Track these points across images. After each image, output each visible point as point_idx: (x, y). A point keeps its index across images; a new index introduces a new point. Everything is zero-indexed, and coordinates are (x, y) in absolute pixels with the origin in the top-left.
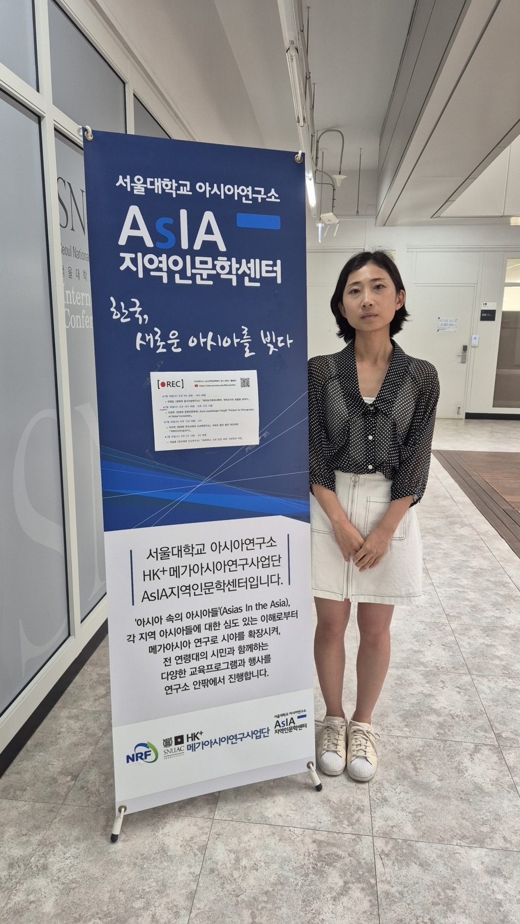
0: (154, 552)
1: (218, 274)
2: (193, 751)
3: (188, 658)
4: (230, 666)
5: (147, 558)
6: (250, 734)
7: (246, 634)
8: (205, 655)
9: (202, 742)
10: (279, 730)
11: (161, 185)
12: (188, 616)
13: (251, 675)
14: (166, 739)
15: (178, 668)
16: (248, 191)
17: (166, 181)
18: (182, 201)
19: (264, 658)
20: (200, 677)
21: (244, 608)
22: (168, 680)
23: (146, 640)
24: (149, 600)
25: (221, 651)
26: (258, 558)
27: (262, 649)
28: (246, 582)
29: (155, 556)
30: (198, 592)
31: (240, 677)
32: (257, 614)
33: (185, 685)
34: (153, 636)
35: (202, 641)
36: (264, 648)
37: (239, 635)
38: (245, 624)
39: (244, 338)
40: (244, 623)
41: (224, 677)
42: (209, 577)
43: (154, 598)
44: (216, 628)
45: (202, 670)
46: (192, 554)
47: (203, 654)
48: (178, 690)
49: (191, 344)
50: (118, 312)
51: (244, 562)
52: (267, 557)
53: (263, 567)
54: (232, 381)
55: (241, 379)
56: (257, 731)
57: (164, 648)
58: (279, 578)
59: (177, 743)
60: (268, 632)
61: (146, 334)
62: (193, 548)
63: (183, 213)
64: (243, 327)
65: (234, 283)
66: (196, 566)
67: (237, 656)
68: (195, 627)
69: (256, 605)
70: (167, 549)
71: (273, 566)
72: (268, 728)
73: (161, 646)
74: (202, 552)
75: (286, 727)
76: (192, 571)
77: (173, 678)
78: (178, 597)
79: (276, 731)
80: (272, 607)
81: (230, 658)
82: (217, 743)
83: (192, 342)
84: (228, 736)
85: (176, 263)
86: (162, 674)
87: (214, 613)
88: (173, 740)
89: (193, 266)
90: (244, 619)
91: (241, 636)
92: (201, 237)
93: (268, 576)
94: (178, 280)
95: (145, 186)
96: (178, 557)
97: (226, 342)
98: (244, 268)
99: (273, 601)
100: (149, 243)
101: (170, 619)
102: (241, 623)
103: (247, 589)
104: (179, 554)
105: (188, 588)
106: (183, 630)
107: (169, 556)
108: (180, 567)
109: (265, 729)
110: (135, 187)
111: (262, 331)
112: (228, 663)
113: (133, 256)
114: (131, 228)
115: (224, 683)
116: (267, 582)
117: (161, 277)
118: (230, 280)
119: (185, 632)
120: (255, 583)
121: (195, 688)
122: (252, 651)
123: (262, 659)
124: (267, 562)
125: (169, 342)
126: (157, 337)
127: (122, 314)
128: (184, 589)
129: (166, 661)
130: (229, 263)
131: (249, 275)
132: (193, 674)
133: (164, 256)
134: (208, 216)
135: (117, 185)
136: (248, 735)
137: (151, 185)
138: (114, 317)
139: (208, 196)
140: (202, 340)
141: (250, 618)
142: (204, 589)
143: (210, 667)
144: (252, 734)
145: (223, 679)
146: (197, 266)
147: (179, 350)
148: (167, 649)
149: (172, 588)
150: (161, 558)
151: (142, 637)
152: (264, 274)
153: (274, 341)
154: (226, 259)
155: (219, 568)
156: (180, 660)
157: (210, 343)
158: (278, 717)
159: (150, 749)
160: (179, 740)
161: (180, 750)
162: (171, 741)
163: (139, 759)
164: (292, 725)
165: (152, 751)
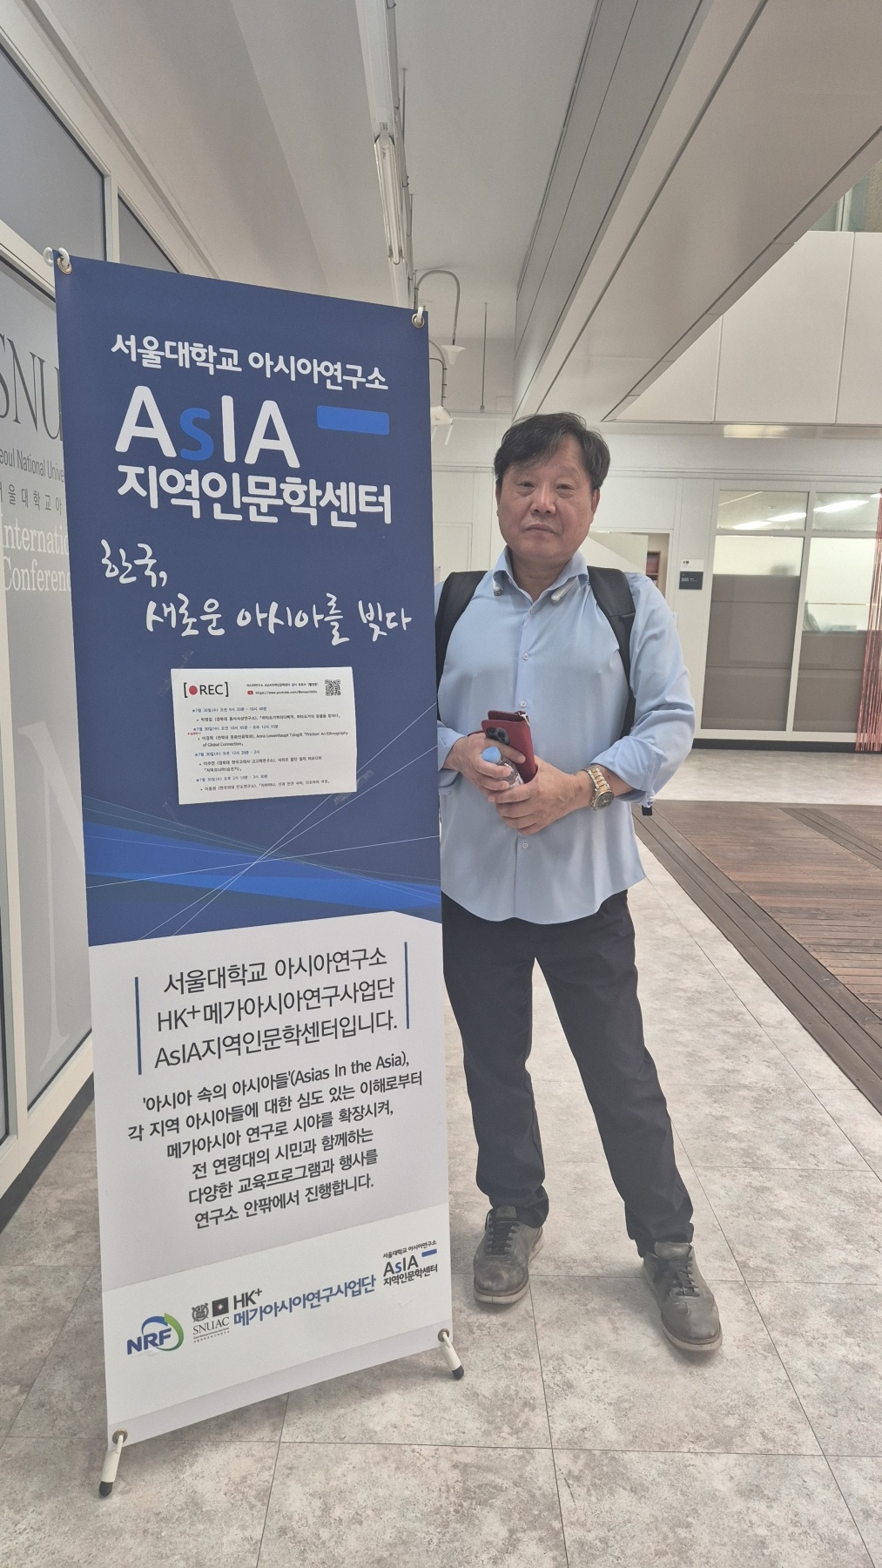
0: (177, 981)
1: (287, 506)
2: (244, 1324)
3: (235, 1163)
4: (308, 1173)
5: (166, 991)
6: (343, 1289)
7: (336, 1116)
8: (265, 1156)
9: (261, 1308)
10: (391, 1279)
11: (189, 353)
12: (237, 1090)
13: (344, 1186)
14: (198, 1307)
15: (218, 1180)
16: (336, 370)
17: (198, 347)
18: (225, 382)
19: (365, 1155)
20: (257, 1194)
21: (332, 1072)
22: (200, 1202)
23: (163, 1135)
24: (169, 1064)
25: (293, 1147)
26: (355, 984)
27: (363, 1141)
28: (335, 1027)
29: (180, 987)
30: (253, 1046)
31: (325, 1191)
32: (353, 1080)
33: (231, 1209)
34: (175, 1126)
35: (260, 1132)
36: (365, 1138)
37: (323, 1117)
38: (334, 1098)
39: (332, 612)
40: (332, 1096)
41: (298, 1192)
42: (272, 1020)
43: (176, 1061)
44: (284, 1108)
45: (260, 1183)
46: (244, 980)
47: (261, 1154)
48: (219, 1219)
49: (241, 623)
50: (114, 566)
51: (332, 992)
52: (371, 983)
53: (364, 1000)
54: (310, 684)
55: (327, 682)
56: (354, 1282)
57: (196, 1146)
58: (390, 1018)
59: (216, 1312)
60: (372, 1110)
61: (164, 605)
62: (244, 971)
63: (227, 403)
64: (328, 595)
65: (314, 522)
66: (250, 1003)
67: (320, 1155)
68: (248, 1108)
69: (353, 1065)
70: (200, 973)
71: (381, 997)
72: (373, 1276)
73: (189, 1143)
74: (261, 977)
75: (403, 1272)
76: (243, 1011)
77: (209, 1199)
78: (219, 1057)
79: (386, 1280)
80: (380, 1067)
81: (308, 1159)
82: (286, 1308)
83: (243, 620)
84: (304, 1295)
85: (214, 485)
86: (190, 1193)
87: (281, 1081)
88: (210, 1307)
89: (244, 491)
90: (332, 1091)
91: (326, 1120)
92: (258, 443)
93: (372, 1014)
94: (218, 514)
95: (162, 354)
96: (220, 986)
97: (301, 621)
98: (329, 496)
99: (380, 1058)
100: (169, 450)
101: (205, 1095)
102: (327, 1097)
103: (336, 1038)
104: (221, 982)
105: (236, 1040)
106: (228, 1114)
107: (202, 986)
108: (223, 1005)
109: (367, 1278)
110: (144, 356)
111: (360, 603)
112: (304, 1167)
113: (141, 470)
114: (136, 425)
115: (298, 1204)
116: (370, 1024)
117: (190, 508)
118: (308, 516)
119: (230, 1117)
120: (350, 1027)
121: (248, 1215)
122: (345, 1144)
123: (363, 1158)
124: (370, 991)
125: (204, 618)
126: (182, 610)
127: (122, 570)
128: (228, 1041)
129: (197, 1169)
130: (305, 488)
131: (338, 509)
132: (244, 1190)
133: (195, 473)
134: (270, 409)
135: (114, 349)
136: (339, 1290)
137: (171, 353)
138: (108, 574)
139: (268, 375)
140: (260, 616)
141: (342, 1089)
142: (263, 1042)
143: (273, 1176)
144: (346, 1288)
145: (297, 1196)
146: (250, 492)
147: (221, 632)
148: (200, 1149)
149: (208, 1042)
150: (189, 989)
151: (155, 1130)
152: (363, 508)
153: (380, 619)
154: (299, 480)
155: (289, 1004)
156: (222, 1166)
157: (273, 621)
158: (390, 1256)
159: (169, 1326)
160: (220, 1307)
161: (221, 1323)
162: (205, 1310)
163: (149, 1345)
164: (413, 1268)
165: (173, 1329)
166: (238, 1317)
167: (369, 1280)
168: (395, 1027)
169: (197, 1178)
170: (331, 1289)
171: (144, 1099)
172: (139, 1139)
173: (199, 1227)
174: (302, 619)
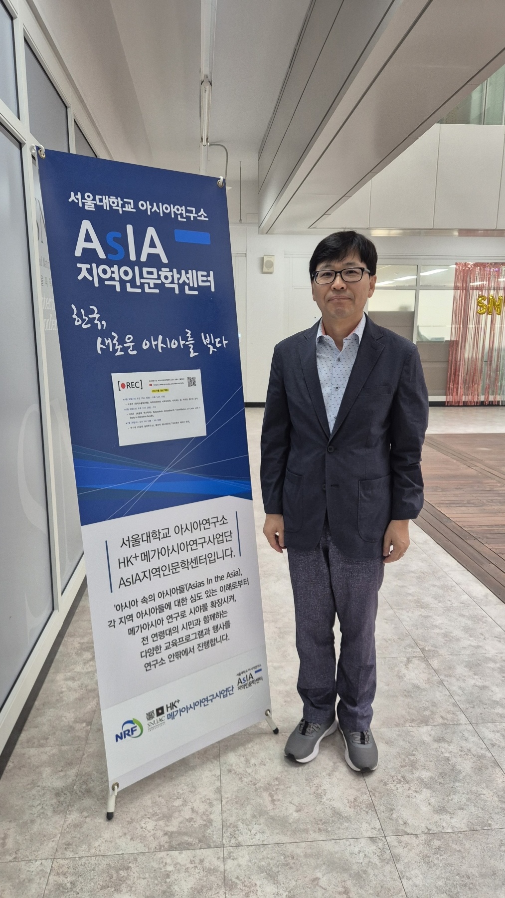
0: (126, 541)
1: (163, 284)
2: (172, 719)
3: (162, 634)
4: (197, 636)
5: (121, 547)
7: (209, 605)
8: (176, 629)
9: (180, 709)
10: (240, 687)
11: (108, 202)
12: (160, 596)
13: (215, 641)
14: (149, 713)
15: (154, 645)
16: (182, 210)
17: (113, 199)
18: (128, 217)
19: (224, 624)
20: (174, 650)
21: (205, 582)
22: (146, 657)
23: (125, 623)
24: (125, 586)
25: (190, 624)
26: (213, 535)
27: (223, 617)
28: (205, 559)
29: (128, 544)
30: (167, 572)
31: (206, 645)
32: (215, 585)
33: (162, 659)
34: (131, 619)
35: (173, 617)
36: (224, 615)
37: (203, 606)
39: (189, 339)
40: (206, 595)
41: (193, 647)
42: (175, 558)
43: (129, 584)
44: (184, 603)
45: (175, 644)
46: (159, 538)
47: (174, 629)
48: (156, 665)
49: (145, 347)
50: (79, 319)
51: (203, 540)
52: (221, 534)
53: (218, 543)
56: (223, 690)
57: (142, 628)
58: (231, 551)
59: (158, 714)
60: (226, 600)
61: (105, 339)
62: (159, 533)
63: (130, 228)
64: (187, 330)
65: (177, 292)
66: (163, 549)
67: (203, 626)
68: (166, 605)
69: (215, 578)
70: (137, 536)
71: (226, 541)
72: (232, 686)
73: (138, 626)
74: (168, 535)
75: (246, 682)
76: (160, 554)
77: (151, 655)
78: (150, 580)
80: (229, 577)
81: (197, 629)
82: (192, 708)
84: (200, 700)
85: (126, 273)
86: (141, 653)
87: (181, 589)
88: (155, 712)
89: (141, 277)
90: (206, 592)
91: (205, 607)
92: (146, 250)
93: (223, 550)
94: (129, 289)
95: (95, 202)
96: (148, 542)
98: (184, 278)
99: (228, 573)
100: (102, 255)
102: (204, 596)
103: (206, 564)
104: (148, 541)
105: (158, 570)
106: (156, 609)
107: (139, 543)
108: (150, 552)
110: (85, 204)
111: (202, 334)
112: (196, 633)
113: (88, 266)
114: (84, 242)
115: (194, 653)
116: (222, 556)
117: (115, 286)
118: (174, 288)
119: (158, 611)
120: (213, 558)
121: (170, 661)
122: (214, 619)
124: (221, 538)
125: (126, 345)
126: (115, 341)
127: (83, 321)
128: (154, 571)
129: (144, 640)
130: (171, 273)
131: (188, 284)
132: (167, 648)
133: (116, 267)
134: (151, 232)
135: (70, 200)
136: (217, 695)
137: (99, 202)
138: (76, 324)
139: (149, 213)
140: (154, 343)
141: (211, 590)
142: (171, 569)
143: (181, 640)
144: (220, 694)
145: (193, 649)
146: (144, 277)
147: (135, 352)
148: (144, 629)
149: (144, 572)
150: (133, 545)
151: (121, 621)
152: (201, 284)
153: (213, 342)
154: (168, 270)
155: (182, 549)
156: (156, 637)
157: (160, 345)
158: (240, 675)
159: (136, 725)
160: (160, 711)
161: (161, 720)
162: (153, 714)
163: (126, 736)
164: (251, 680)
165: (138, 726)
166: (169, 716)
167: (231, 688)
168: (234, 556)
170: (213, 695)
171: (115, 605)
172: (113, 627)
173: (147, 670)
174: (174, 344)
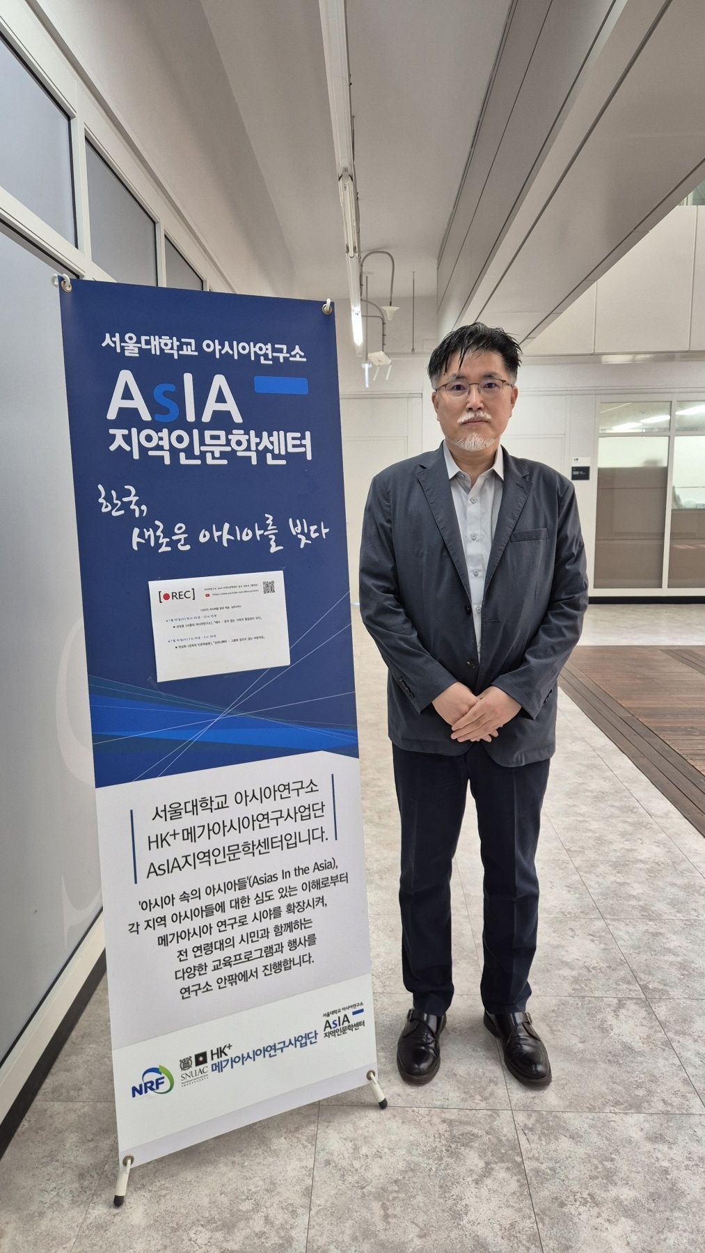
0: (162, 811)
1: (234, 451)
2: (219, 1071)
3: (209, 948)
4: (264, 954)
5: (153, 819)
6: (293, 1042)
7: (284, 909)
8: (232, 943)
9: (232, 1058)
10: (329, 1033)
11: (160, 344)
12: (208, 892)
13: (292, 963)
14: (184, 1059)
15: (197, 962)
16: (267, 349)
17: (165, 339)
18: (186, 363)
19: (307, 939)
20: (226, 971)
21: (280, 876)
22: (184, 979)
23: (154, 929)
24: (157, 875)
25: (252, 935)
26: (295, 808)
27: (305, 928)
28: (281, 841)
29: (164, 816)
30: (220, 859)
31: (277, 967)
32: (296, 881)
33: (207, 984)
34: (163, 922)
35: (227, 923)
36: (307, 926)
37: (274, 911)
38: (282, 896)
39: (269, 528)
40: (280, 895)
41: (257, 969)
42: (234, 838)
43: (162, 872)
44: (244, 905)
45: (228, 963)
46: (211, 809)
47: (228, 941)
48: (198, 991)
49: (202, 540)
50: (108, 504)
51: (278, 815)
52: (307, 807)
53: (302, 820)
56: (302, 1037)
57: (179, 936)
58: (322, 832)
59: (198, 1063)
60: (311, 903)
61: (145, 530)
62: (211, 801)
63: (188, 379)
64: (267, 515)
65: (254, 462)
66: (216, 825)
67: (273, 940)
68: (218, 906)
69: (295, 870)
70: (178, 805)
71: (315, 817)
72: (315, 1031)
73: (174, 934)
74: (224, 806)
75: (338, 1027)
76: (211, 832)
77: (190, 976)
78: (195, 868)
79: (326, 1034)
80: (316, 871)
81: (264, 943)
82: (251, 1058)
83: (204, 537)
84: (264, 1048)
85: (180, 439)
86: (176, 972)
87: (241, 884)
88: (193, 1059)
89: (202, 443)
90: (280, 890)
91: (277, 912)
92: (211, 406)
93: (309, 830)
94: (183, 460)
95: (139, 345)
96: (193, 814)
97: (246, 536)
98: (265, 443)
99: (316, 863)
100: (146, 416)
101: (185, 897)
102: (276, 895)
103: (282, 849)
104: (195, 810)
105: (207, 854)
106: (202, 911)
107: (181, 814)
108: (196, 828)
109: (311, 1033)
110: (126, 348)
111: (291, 520)
112: (261, 949)
113: (126, 432)
114: (122, 399)
115: (257, 978)
116: (308, 838)
117: (162, 457)
118: (249, 458)
119: (204, 913)
120: (293, 841)
121: (220, 988)
122: (291, 931)
123: (305, 940)
124: (307, 813)
125: (175, 538)
126: (159, 533)
127: (114, 506)
128: (201, 856)
129: (181, 954)
130: (247, 437)
131: (272, 451)
132: (216, 968)
133: (165, 431)
134: (219, 381)
135: (104, 344)
136: (290, 1043)
137: (146, 344)
138: (104, 510)
139: (218, 356)
140: (216, 534)
141: (288, 888)
142: (228, 855)
143: (238, 957)
144: (295, 1041)
145: (256, 972)
146: (207, 443)
147: (188, 547)
148: (182, 938)
149: (186, 857)
150: (171, 817)
151: (148, 925)
152: (291, 450)
153: (306, 532)
154: (242, 432)
155: (246, 825)
156: (199, 951)
157: (226, 536)
158: (328, 1015)
159: (163, 1075)
160: (201, 1059)
161: (202, 1072)
162: (190, 1062)
163: (148, 1090)
164: (346, 1024)
165: (166, 1078)
166: (214, 1067)
167: (313, 1035)
168: (327, 839)
169: (180, 961)
170: (284, 1042)
171: (140, 902)
172: (136, 932)
173: (183, 998)
174: (247, 535)
